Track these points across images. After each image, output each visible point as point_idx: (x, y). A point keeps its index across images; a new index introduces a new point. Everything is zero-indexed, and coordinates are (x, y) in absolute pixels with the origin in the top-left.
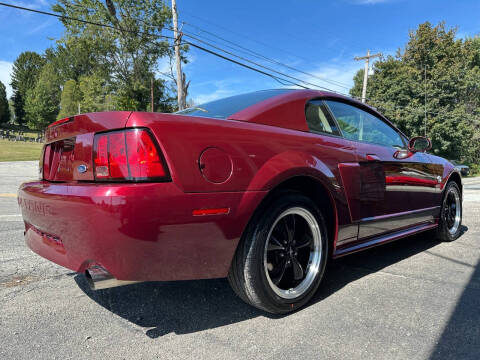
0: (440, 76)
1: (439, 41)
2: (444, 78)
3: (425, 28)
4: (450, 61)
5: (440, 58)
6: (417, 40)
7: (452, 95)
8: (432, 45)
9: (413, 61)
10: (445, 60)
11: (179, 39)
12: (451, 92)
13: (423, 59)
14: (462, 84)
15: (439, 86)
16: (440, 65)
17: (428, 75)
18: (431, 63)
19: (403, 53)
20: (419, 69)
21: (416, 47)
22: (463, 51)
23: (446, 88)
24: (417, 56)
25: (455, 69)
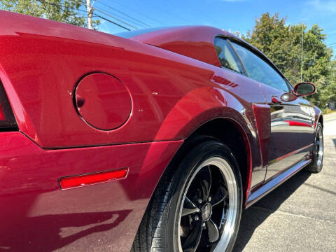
0: (276, 50)
1: (275, 26)
2: (278, 52)
3: (266, 17)
4: (282, 40)
5: (276, 37)
6: (260, 25)
7: (283, 63)
8: (271, 28)
9: (258, 39)
10: (279, 39)
11: (91, 12)
12: (283, 61)
13: (265, 38)
14: (290, 56)
15: (275, 57)
16: (276, 42)
17: (268, 49)
18: (270, 41)
19: (251, 34)
20: (262, 45)
21: (261, 30)
22: (291, 33)
23: (279, 58)
24: (261, 35)
25: (285, 46)
